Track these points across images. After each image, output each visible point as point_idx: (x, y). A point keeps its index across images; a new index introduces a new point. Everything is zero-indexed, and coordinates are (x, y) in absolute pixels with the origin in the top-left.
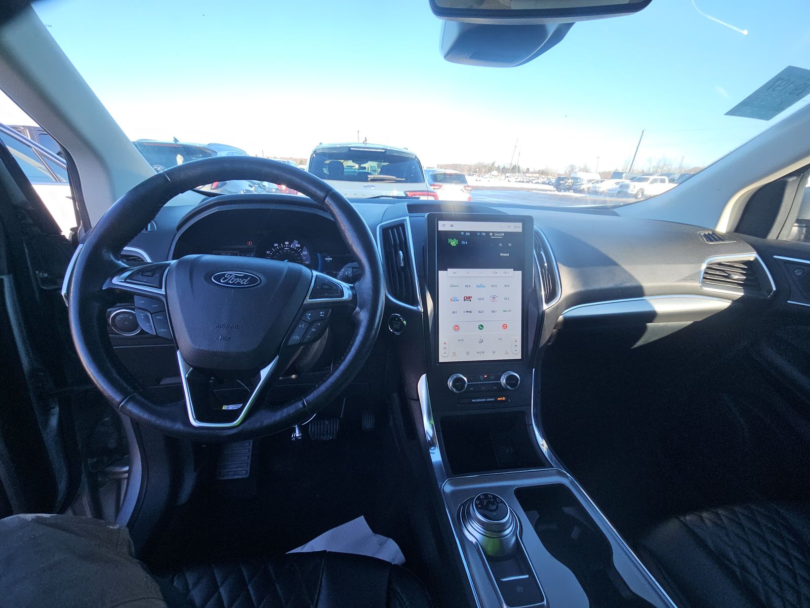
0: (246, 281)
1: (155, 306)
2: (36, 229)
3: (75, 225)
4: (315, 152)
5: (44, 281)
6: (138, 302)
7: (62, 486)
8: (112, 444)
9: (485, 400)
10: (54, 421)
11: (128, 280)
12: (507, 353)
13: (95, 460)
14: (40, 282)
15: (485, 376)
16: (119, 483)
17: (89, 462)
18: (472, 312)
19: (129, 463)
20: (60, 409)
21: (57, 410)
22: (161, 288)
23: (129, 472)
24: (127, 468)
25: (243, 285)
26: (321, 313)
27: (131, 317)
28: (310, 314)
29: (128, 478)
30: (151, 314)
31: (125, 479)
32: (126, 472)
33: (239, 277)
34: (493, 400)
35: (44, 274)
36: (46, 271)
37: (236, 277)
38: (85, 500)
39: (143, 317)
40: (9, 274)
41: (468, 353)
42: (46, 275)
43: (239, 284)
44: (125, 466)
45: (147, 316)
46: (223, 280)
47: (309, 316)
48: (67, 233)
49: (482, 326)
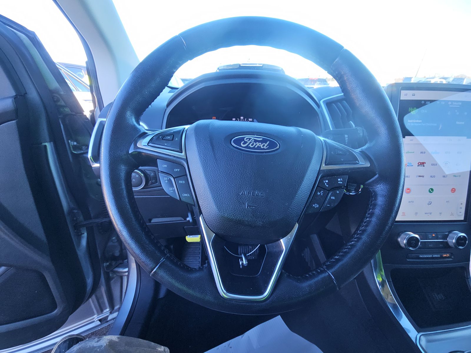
0: (266, 145)
1: (177, 170)
2: (67, 110)
3: (92, 108)
4: (218, 69)
5: (75, 148)
6: (162, 166)
7: (90, 281)
8: (117, 253)
9: (431, 256)
10: (84, 242)
11: (150, 144)
12: (452, 214)
13: (108, 264)
14: (72, 149)
15: (434, 235)
16: (121, 278)
17: (104, 265)
18: (425, 177)
19: (127, 266)
20: (87, 235)
21: (85, 234)
22: (182, 153)
23: (128, 272)
24: (126, 270)
25: (264, 149)
26: (339, 180)
27: (137, 176)
28: (327, 181)
29: (128, 276)
30: (174, 178)
31: (125, 276)
32: (126, 272)
33: (259, 141)
34: (439, 256)
35: (74, 143)
36: (76, 141)
37: (256, 141)
38: (103, 289)
39: (166, 181)
40: (50, 142)
41: (416, 213)
42: (75, 143)
43: (259, 148)
44: (126, 268)
45: (170, 181)
46: (243, 144)
47: (327, 183)
48: (87, 114)
49: (432, 189)
